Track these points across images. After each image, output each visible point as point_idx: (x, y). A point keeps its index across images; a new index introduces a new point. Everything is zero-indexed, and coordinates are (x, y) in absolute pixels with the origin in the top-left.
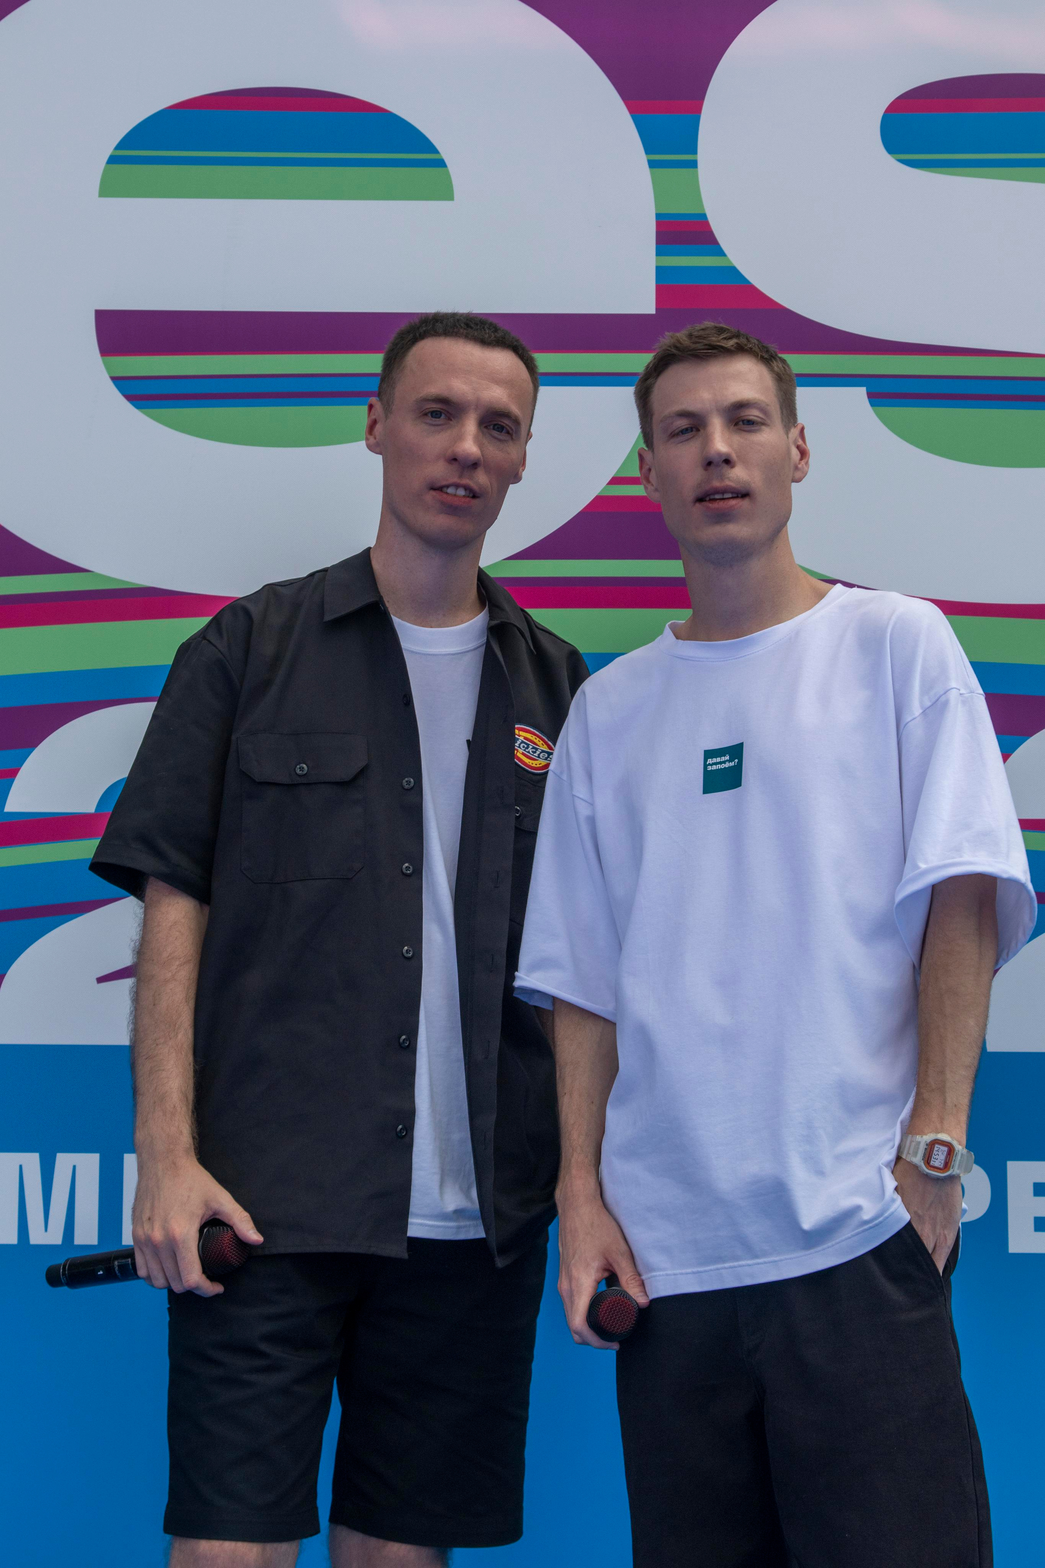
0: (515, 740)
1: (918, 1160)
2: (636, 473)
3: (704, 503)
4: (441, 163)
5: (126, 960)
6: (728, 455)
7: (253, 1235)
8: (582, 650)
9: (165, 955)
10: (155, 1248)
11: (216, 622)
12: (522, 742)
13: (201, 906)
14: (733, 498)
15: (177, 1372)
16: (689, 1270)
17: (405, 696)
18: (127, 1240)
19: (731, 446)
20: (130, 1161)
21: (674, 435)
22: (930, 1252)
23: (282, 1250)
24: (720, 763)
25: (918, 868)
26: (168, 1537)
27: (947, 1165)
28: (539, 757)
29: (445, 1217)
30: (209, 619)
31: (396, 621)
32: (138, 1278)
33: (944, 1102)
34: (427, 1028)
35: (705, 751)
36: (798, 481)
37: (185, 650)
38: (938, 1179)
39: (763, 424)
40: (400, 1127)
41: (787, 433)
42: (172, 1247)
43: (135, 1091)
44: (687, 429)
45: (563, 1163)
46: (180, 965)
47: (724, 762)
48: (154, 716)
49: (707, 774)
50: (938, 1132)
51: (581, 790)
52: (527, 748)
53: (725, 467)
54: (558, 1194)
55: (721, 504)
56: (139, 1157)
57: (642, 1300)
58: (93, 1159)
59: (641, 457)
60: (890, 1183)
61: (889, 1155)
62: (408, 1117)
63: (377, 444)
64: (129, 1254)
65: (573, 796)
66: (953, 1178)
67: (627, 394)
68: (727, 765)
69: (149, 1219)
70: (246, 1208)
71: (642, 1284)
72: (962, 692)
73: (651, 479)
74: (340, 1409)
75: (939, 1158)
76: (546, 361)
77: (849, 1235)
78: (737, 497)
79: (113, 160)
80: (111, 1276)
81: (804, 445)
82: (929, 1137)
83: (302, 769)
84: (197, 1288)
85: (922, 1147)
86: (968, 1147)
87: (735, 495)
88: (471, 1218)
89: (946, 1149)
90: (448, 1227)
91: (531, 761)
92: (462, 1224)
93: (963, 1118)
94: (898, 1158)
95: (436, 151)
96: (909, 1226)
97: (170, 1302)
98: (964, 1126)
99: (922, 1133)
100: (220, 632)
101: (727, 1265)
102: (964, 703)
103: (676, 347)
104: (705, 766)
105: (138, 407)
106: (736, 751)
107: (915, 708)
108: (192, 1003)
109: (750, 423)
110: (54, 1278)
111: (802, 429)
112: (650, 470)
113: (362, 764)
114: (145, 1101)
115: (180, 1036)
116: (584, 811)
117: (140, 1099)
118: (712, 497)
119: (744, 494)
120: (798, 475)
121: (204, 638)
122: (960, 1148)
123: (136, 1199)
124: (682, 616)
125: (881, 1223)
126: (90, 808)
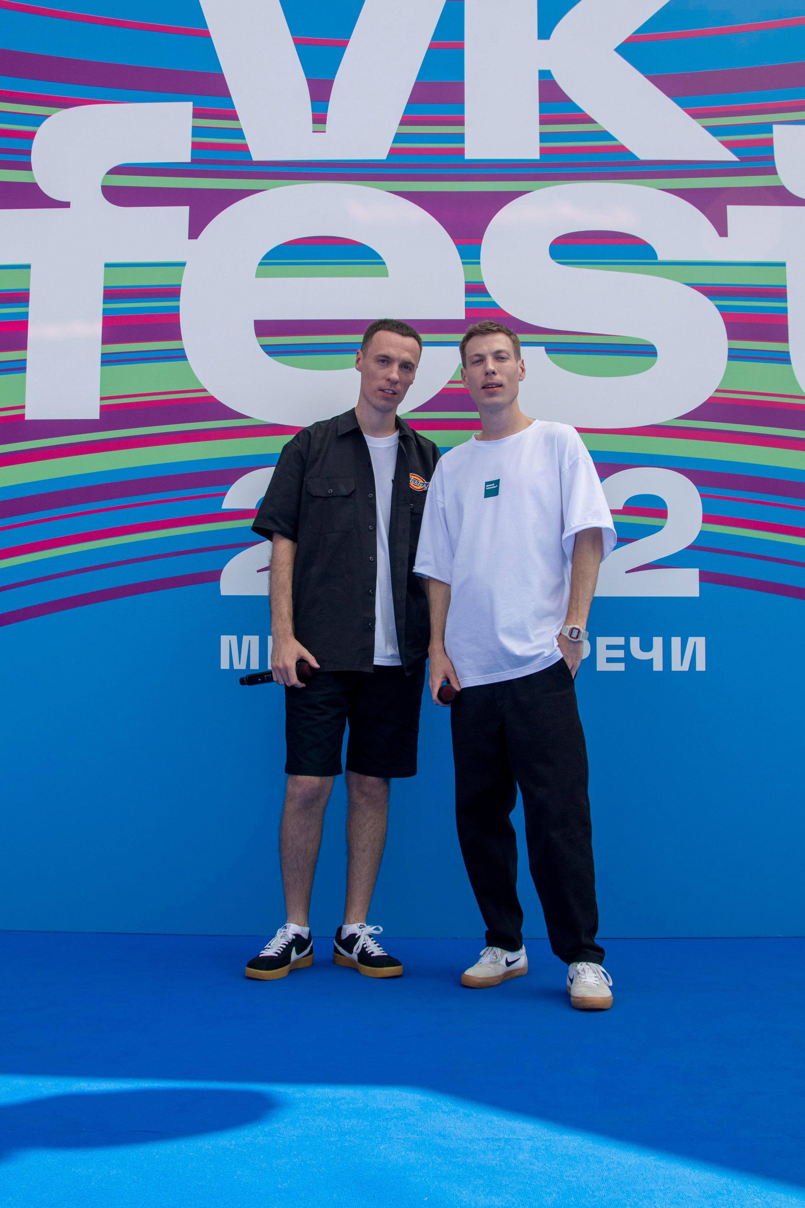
0: (409, 479)
1: (567, 634)
2: (460, 379)
3: (485, 389)
4: (384, 263)
5: (266, 564)
6: (494, 370)
7: (315, 664)
8: (438, 446)
9: (281, 561)
10: (280, 670)
11: (297, 437)
12: (413, 480)
13: (294, 543)
14: (496, 387)
15: (289, 715)
16: (480, 677)
17: (369, 463)
18: (270, 668)
19: (495, 367)
20: (270, 638)
21: (474, 363)
22: (570, 669)
23: (327, 670)
24: (491, 486)
25: (571, 526)
26: (287, 774)
27: (577, 637)
28: (419, 485)
29: (387, 657)
30: (295, 435)
31: (365, 435)
32: (274, 681)
33: (578, 613)
34: (379, 587)
35: (486, 482)
36: (521, 380)
37: (286, 447)
38: (574, 642)
39: (507, 359)
40: (370, 624)
41: (517, 363)
42: (286, 670)
43: (271, 612)
44: (479, 361)
45: (431, 638)
46: (287, 565)
47: (492, 486)
48: (275, 472)
49: (486, 491)
50: (575, 624)
51: (439, 498)
52: (415, 482)
53: (493, 375)
54: (429, 650)
55: (492, 390)
56: (273, 637)
57: (458, 689)
58: (257, 638)
59: (462, 371)
60: (556, 644)
61: (558, 632)
62: (373, 620)
63: (360, 368)
64: (270, 672)
65: (437, 500)
66: (580, 642)
67: (457, 349)
68: (493, 487)
69: (277, 660)
70: (313, 655)
71: (459, 683)
72: (583, 459)
73: (465, 380)
74: (349, 729)
75: (575, 634)
76: (424, 337)
77: (539, 662)
78: (498, 387)
79: (260, 264)
80: (263, 681)
81: (523, 367)
82: (571, 626)
83: (330, 491)
84: (296, 685)
85: (569, 630)
86: (586, 630)
87: (497, 386)
88: (397, 658)
89: (578, 631)
90: (389, 661)
91: (417, 487)
92: (393, 660)
93: (585, 619)
94: (560, 634)
95: (381, 259)
96: (562, 659)
97: (285, 690)
98: (585, 622)
99: (569, 625)
100: (298, 440)
101: (495, 674)
102: (585, 463)
103: (475, 330)
104: (485, 488)
105: (270, 356)
106: (497, 482)
107: (566, 466)
108: (291, 580)
109: (503, 358)
110: (242, 682)
111: (523, 361)
112: (465, 376)
113: (353, 489)
114: (275, 617)
115: (287, 592)
116: (440, 505)
117: (273, 615)
118: (488, 387)
119: (500, 386)
120: (521, 378)
121: (293, 442)
122: (582, 630)
123: (272, 652)
124: (478, 433)
125: (551, 658)
126: (254, 507)
